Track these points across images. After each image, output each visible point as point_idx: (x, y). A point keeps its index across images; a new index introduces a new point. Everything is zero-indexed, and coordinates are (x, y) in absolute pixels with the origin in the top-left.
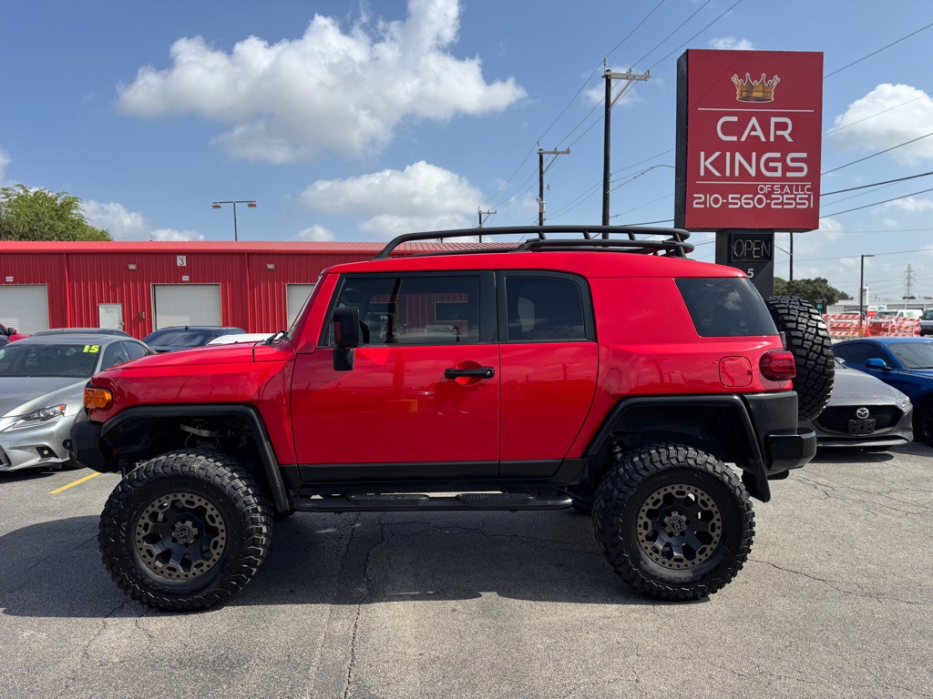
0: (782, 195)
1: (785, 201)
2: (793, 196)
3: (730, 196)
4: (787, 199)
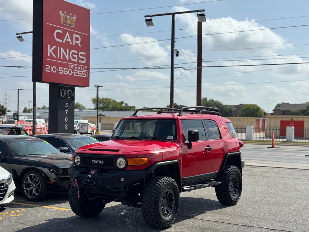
0: (78, 70)
1: (79, 73)
2: (81, 71)
3: (60, 68)
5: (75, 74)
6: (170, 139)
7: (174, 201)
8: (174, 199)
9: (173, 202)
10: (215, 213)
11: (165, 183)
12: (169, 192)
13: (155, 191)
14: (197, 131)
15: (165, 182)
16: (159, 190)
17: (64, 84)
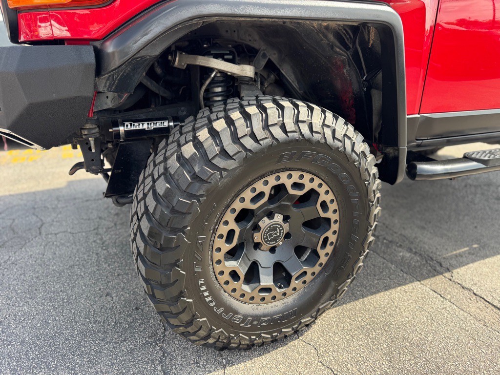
12: (297, 186)
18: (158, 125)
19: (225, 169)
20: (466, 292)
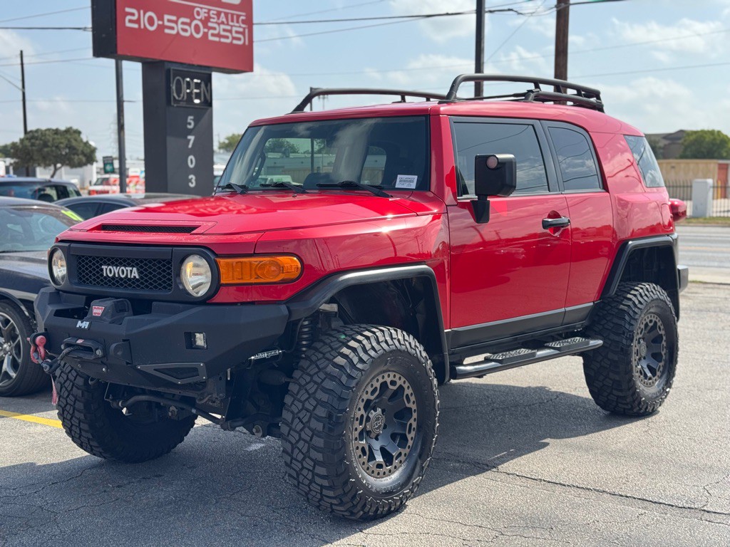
0: (219, 24)
1: (222, 33)
2: (228, 28)
3: (167, 17)
4: (224, 30)
5: (213, 35)
6: (405, 186)
7: (415, 415)
8: (414, 407)
9: (412, 421)
10: (579, 448)
11: (372, 353)
12: (393, 383)
13: (329, 384)
14: (511, 156)
15: (373, 348)
16: (344, 379)
17: (182, 64)
18: (273, 353)
19: (363, 370)
20: (511, 476)
